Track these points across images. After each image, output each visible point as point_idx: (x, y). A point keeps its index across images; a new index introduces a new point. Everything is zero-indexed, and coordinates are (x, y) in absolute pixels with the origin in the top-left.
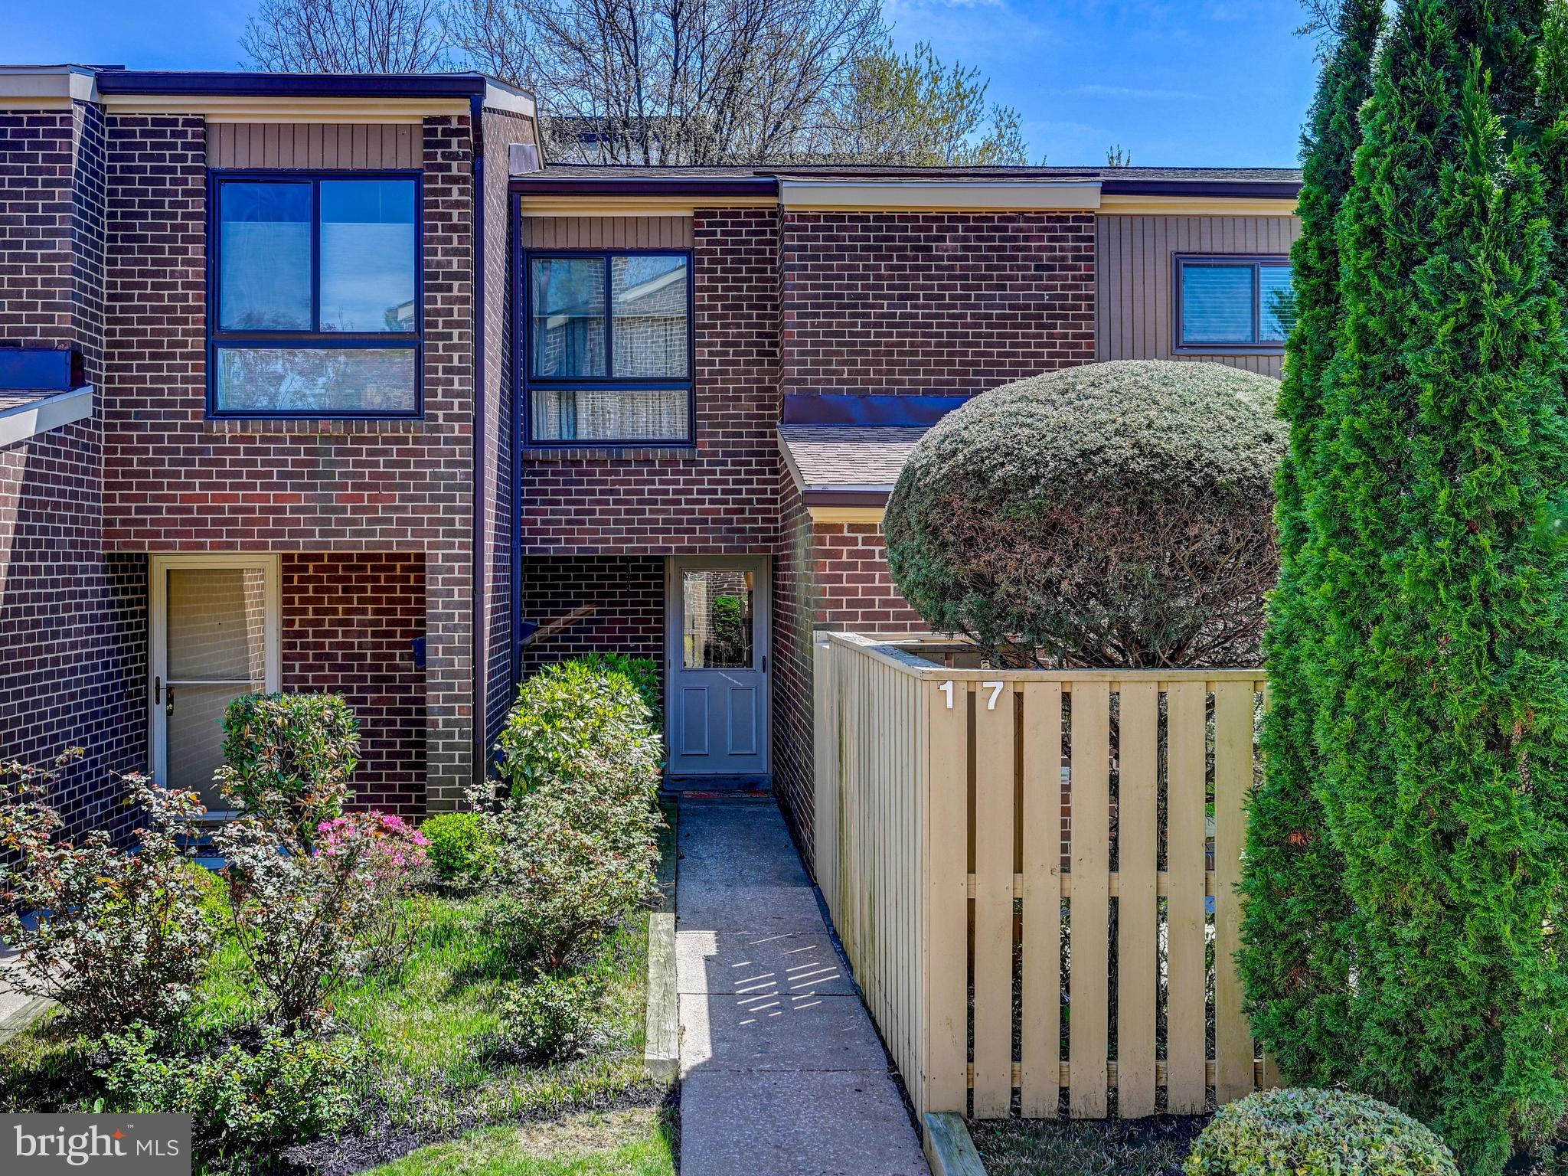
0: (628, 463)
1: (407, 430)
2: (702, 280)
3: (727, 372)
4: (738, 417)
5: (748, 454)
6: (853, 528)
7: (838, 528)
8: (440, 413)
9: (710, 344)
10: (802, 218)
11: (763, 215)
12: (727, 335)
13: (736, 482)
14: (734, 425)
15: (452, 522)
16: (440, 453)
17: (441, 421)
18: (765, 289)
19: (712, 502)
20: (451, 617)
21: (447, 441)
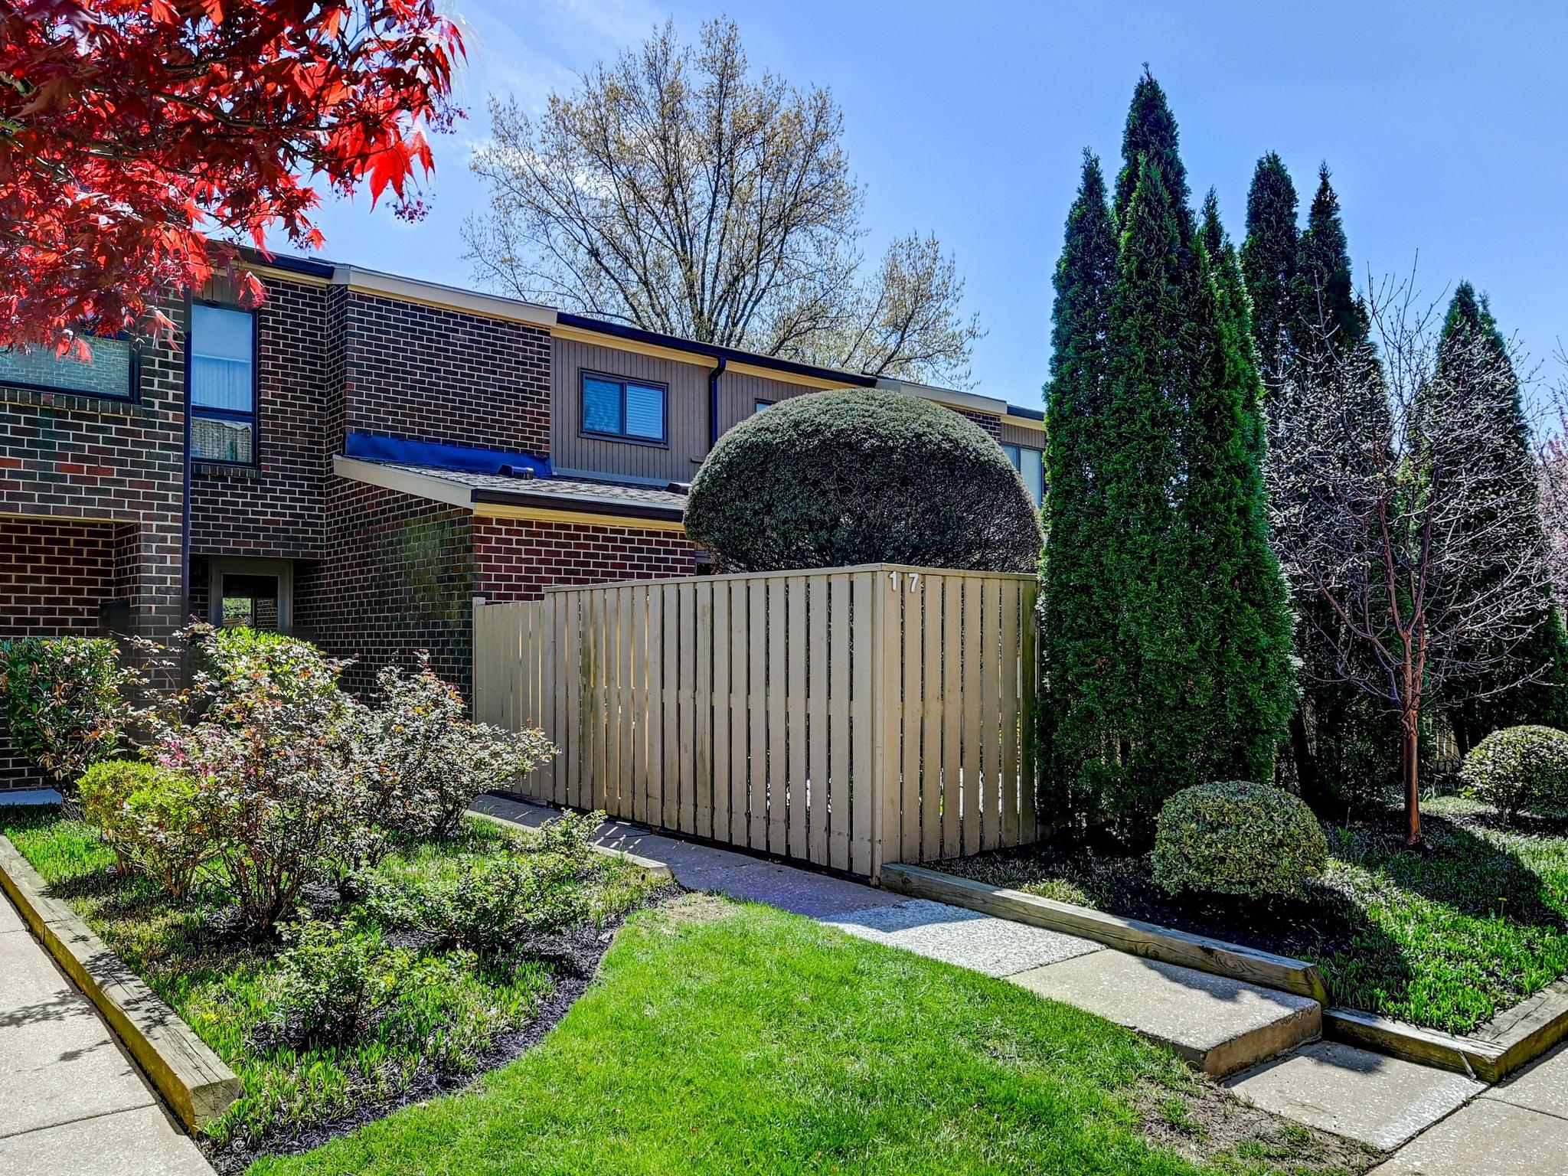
0: (205, 477)
1: (126, 412)
2: (267, 335)
3: (286, 412)
4: (294, 448)
5: (301, 478)
6: (500, 521)
7: (488, 521)
8: (157, 401)
9: (272, 388)
10: (360, 297)
11: (315, 292)
12: (286, 382)
13: (292, 500)
14: (291, 455)
15: (165, 497)
16: (156, 436)
17: (156, 408)
18: (316, 350)
19: (273, 514)
20: (163, 580)
21: (162, 426)
